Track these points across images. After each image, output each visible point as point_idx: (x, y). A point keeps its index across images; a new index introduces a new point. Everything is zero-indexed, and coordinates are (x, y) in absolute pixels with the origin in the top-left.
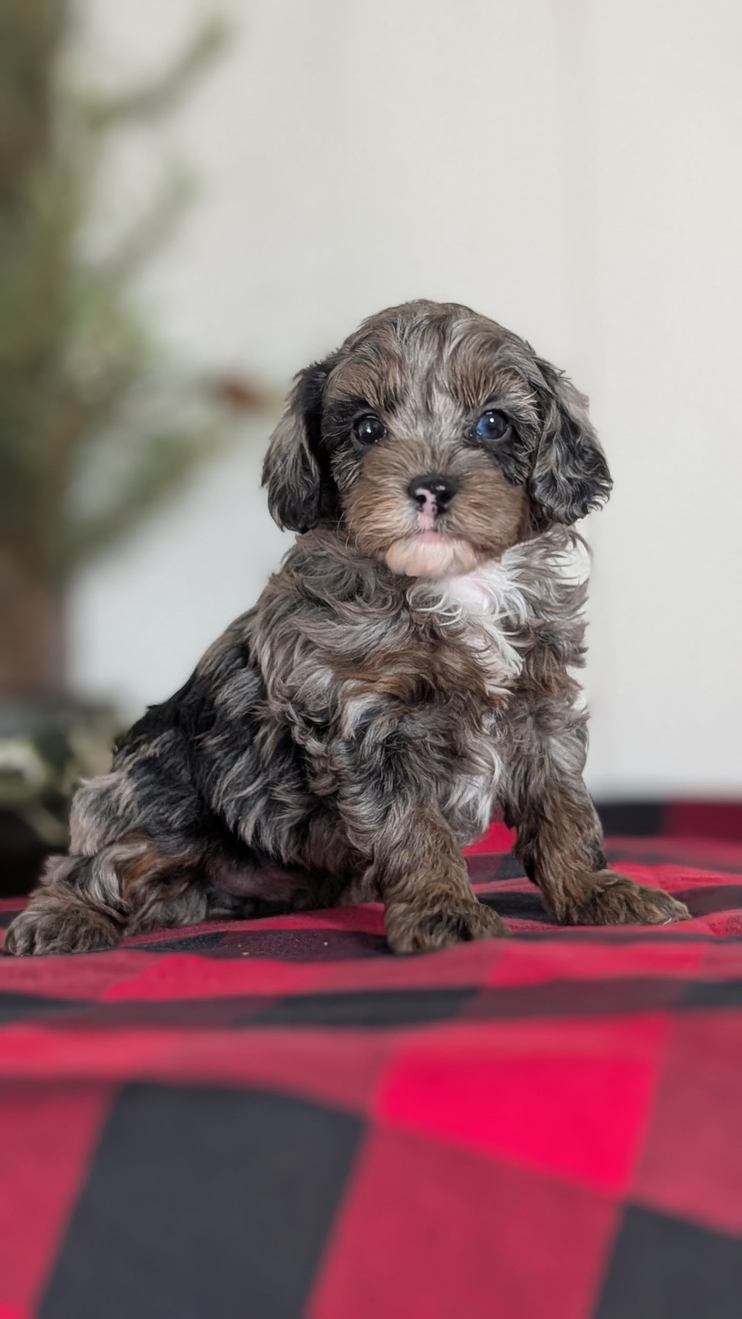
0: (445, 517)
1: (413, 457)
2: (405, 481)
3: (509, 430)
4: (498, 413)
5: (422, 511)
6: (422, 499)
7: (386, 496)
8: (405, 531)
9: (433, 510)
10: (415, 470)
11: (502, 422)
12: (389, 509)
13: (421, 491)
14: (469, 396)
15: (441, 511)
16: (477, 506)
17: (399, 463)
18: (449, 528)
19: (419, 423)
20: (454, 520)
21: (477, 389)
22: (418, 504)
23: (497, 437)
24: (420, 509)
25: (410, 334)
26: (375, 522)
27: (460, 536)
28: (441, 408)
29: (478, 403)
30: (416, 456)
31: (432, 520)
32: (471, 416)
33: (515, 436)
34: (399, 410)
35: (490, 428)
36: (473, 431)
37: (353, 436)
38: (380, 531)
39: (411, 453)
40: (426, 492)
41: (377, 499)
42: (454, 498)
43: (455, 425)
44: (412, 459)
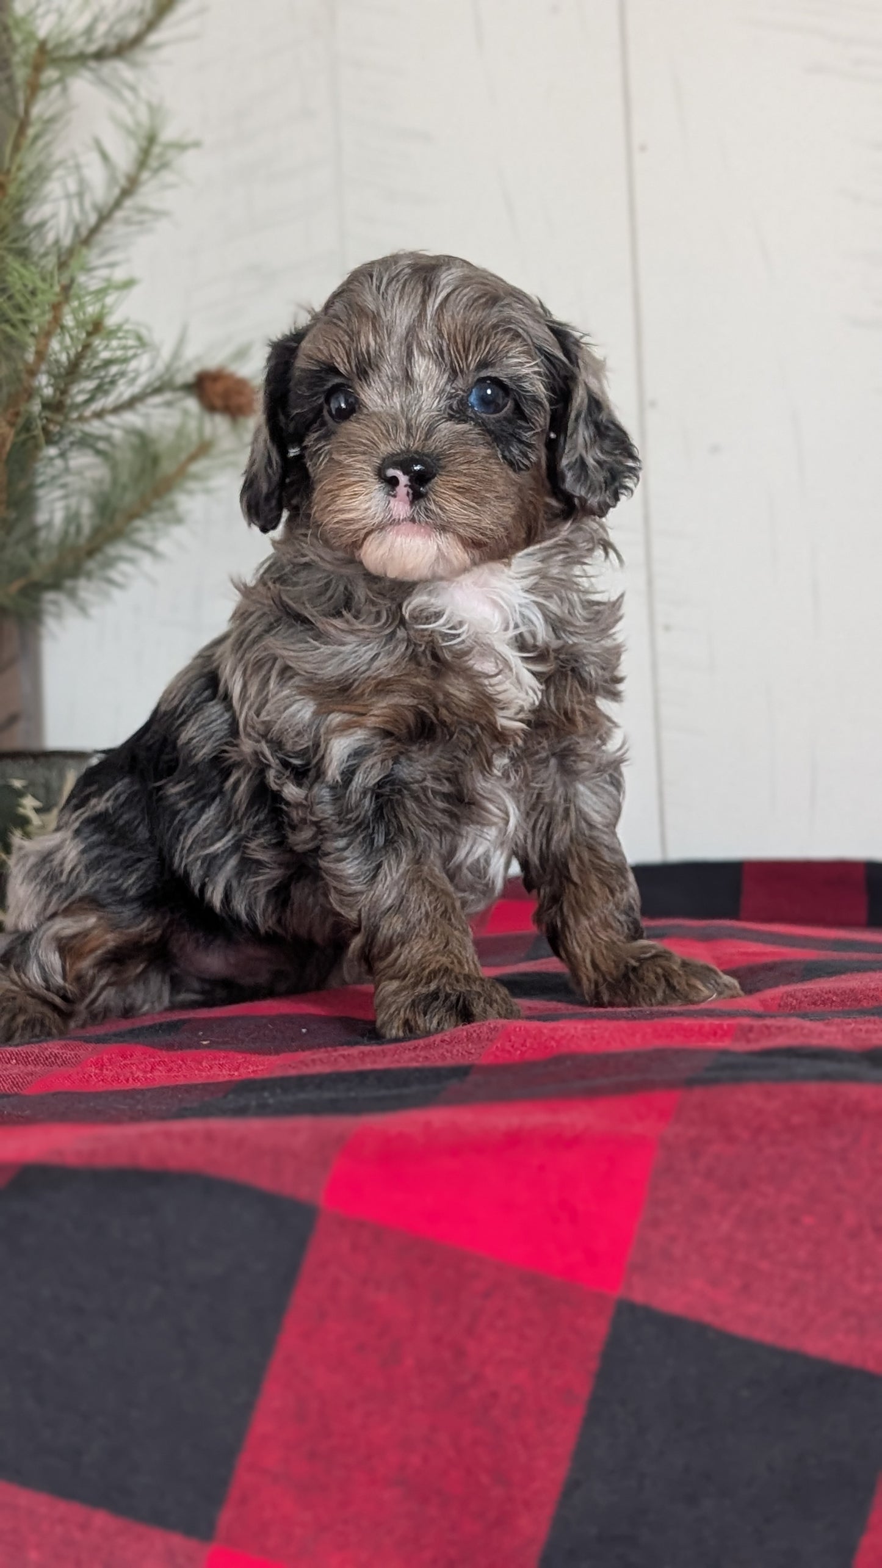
0: (422, 503)
1: (384, 432)
2: (377, 461)
3: (510, 404)
4: (496, 382)
5: (395, 496)
6: (393, 482)
7: (352, 479)
8: (376, 521)
9: (408, 494)
10: (386, 448)
11: (501, 393)
12: (356, 494)
13: (391, 472)
14: (456, 357)
15: (416, 496)
16: (463, 491)
17: (368, 440)
18: (428, 517)
19: (396, 392)
20: (433, 507)
21: (467, 350)
22: (390, 488)
23: (496, 412)
24: (392, 494)
25: (388, 284)
26: (342, 511)
27: (443, 528)
28: (422, 374)
29: (468, 367)
30: (388, 431)
31: (407, 507)
32: (460, 383)
33: (518, 410)
34: (374, 377)
35: (485, 401)
36: (463, 402)
37: (325, 413)
39: (383, 428)
40: (398, 473)
41: (343, 483)
42: (433, 481)
43: (438, 393)
44: (383, 434)
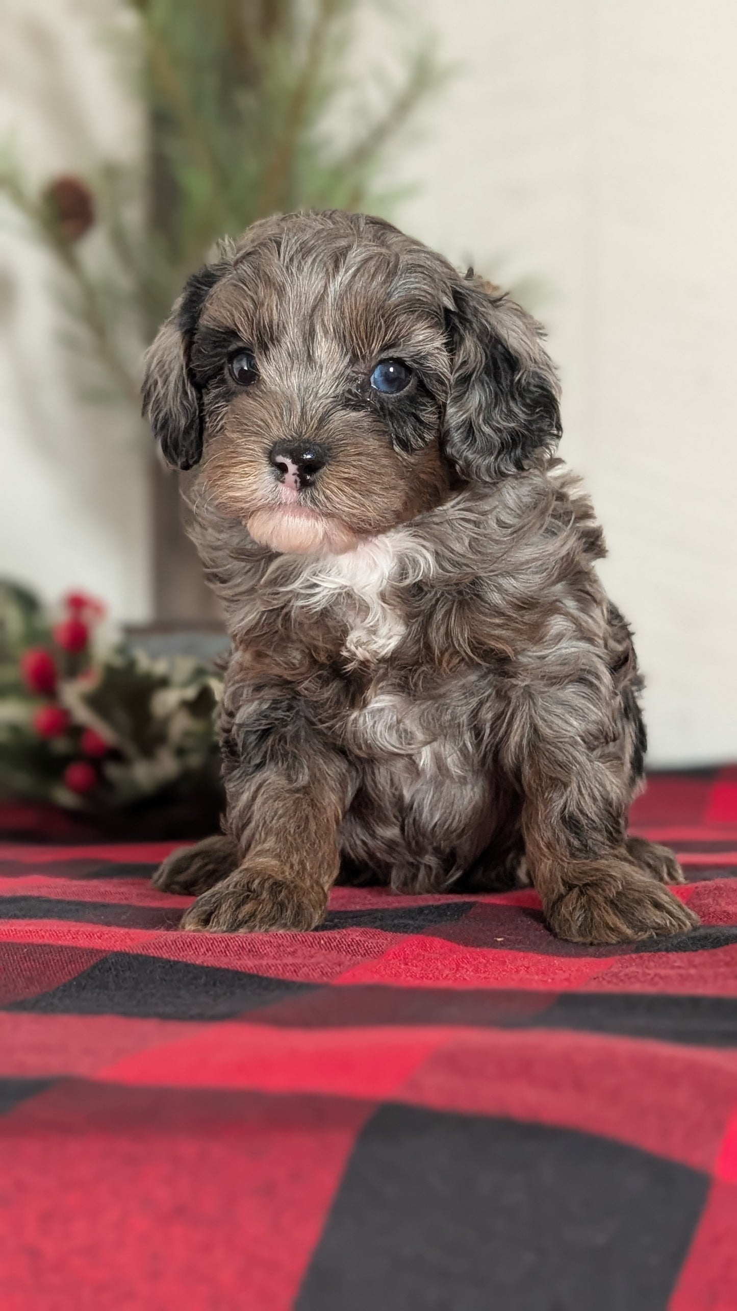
0: (310, 491)
1: (278, 415)
2: (267, 443)
3: (413, 382)
4: (399, 362)
5: (283, 482)
6: (283, 468)
7: (243, 458)
8: (265, 502)
9: (296, 482)
10: (278, 432)
11: (403, 371)
12: (246, 475)
13: (280, 459)
14: (358, 344)
15: (304, 484)
16: (350, 481)
17: (262, 420)
18: (315, 505)
19: (295, 372)
20: (322, 498)
22: (279, 472)
23: (398, 390)
24: (280, 479)
26: (229, 488)
27: (329, 515)
28: (324, 356)
29: (371, 353)
30: (282, 414)
31: (294, 493)
32: (361, 367)
33: (421, 388)
34: (273, 351)
35: (388, 379)
37: (226, 371)
38: (236, 500)
40: (288, 461)
41: (233, 461)
42: (321, 471)
43: (337, 378)
44: (276, 417)
